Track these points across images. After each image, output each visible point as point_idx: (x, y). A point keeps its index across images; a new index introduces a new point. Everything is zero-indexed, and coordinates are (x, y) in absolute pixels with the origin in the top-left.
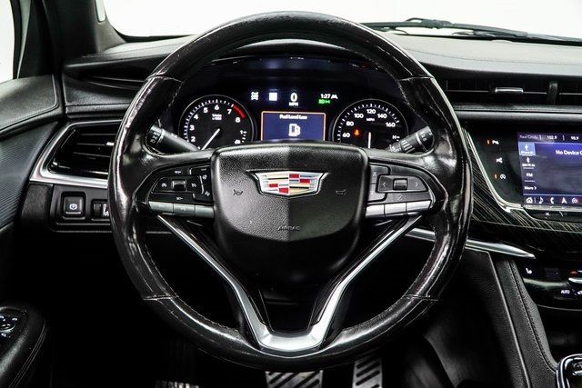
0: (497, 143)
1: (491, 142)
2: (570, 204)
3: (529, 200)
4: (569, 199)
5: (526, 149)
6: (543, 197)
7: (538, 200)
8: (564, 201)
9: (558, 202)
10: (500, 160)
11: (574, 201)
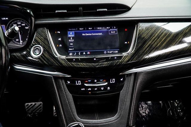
0: (59, 32)
1: (57, 32)
2: (86, 55)
3: (71, 54)
4: (86, 53)
5: (71, 34)
6: (76, 52)
7: (74, 54)
8: (84, 53)
9: (82, 54)
10: (60, 39)
11: (88, 53)
